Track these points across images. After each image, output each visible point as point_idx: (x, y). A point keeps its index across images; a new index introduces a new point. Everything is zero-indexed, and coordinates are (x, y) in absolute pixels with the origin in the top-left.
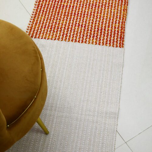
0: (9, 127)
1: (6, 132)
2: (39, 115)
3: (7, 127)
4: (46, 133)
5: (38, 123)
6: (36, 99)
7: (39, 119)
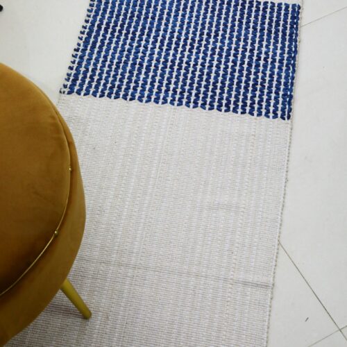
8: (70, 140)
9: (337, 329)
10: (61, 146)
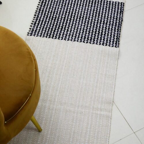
0: (6, 123)
1: (4, 128)
2: (33, 113)
3: (5, 123)
4: (39, 130)
5: (32, 121)
6: (30, 97)
7: (33, 117)
8: (34, 59)
9: (133, 132)
10: (31, 61)
